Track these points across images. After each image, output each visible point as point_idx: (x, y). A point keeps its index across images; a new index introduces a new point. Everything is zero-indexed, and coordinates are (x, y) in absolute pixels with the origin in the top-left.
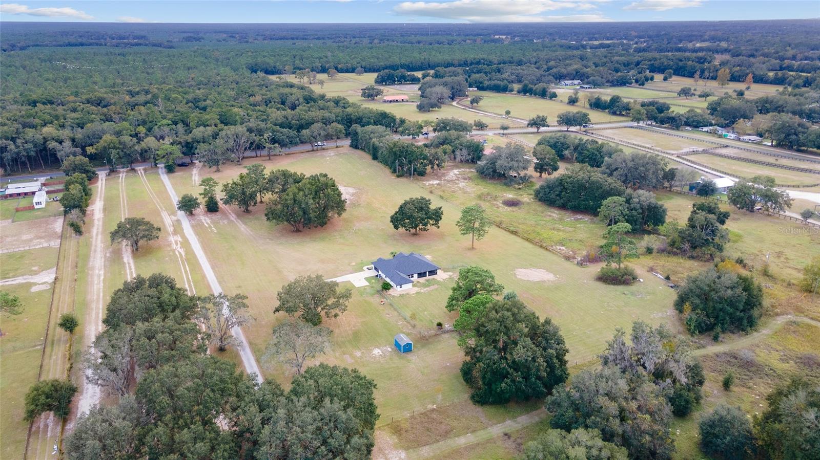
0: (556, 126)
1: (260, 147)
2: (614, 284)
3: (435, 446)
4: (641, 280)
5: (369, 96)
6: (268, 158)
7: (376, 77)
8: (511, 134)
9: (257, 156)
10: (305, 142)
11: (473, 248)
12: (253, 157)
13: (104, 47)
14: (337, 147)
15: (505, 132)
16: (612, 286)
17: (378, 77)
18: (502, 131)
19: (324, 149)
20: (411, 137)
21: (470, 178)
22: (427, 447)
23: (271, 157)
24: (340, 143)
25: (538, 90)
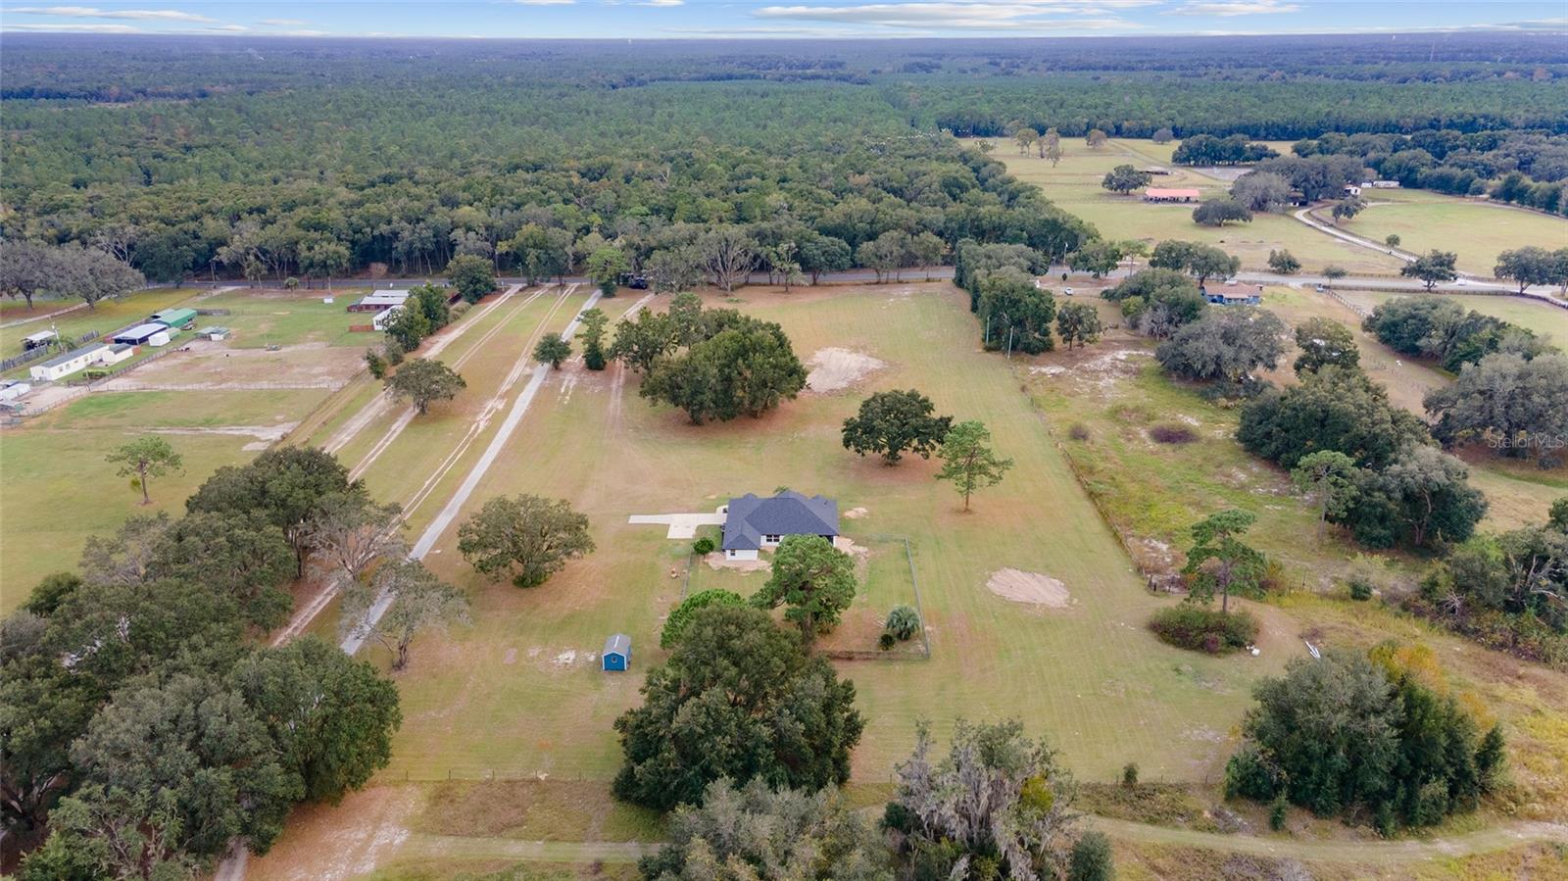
0: (1489, 280)
1: (764, 267)
2: (1177, 645)
3: (462, 842)
4: (1256, 652)
5: (1121, 186)
6: (784, 289)
7: (1177, 148)
8: (1343, 288)
9: (771, 284)
10: (862, 266)
11: (967, 511)
12: (764, 285)
13: (763, 81)
14: (928, 280)
15: (1335, 282)
16: (1171, 648)
17: (1180, 148)
18: (1326, 281)
19: (900, 282)
20: (1092, 273)
21: (1139, 373)
22: (452, 839)
23: (790, 289)
24: (933, 274)
25: (1537, 195)
